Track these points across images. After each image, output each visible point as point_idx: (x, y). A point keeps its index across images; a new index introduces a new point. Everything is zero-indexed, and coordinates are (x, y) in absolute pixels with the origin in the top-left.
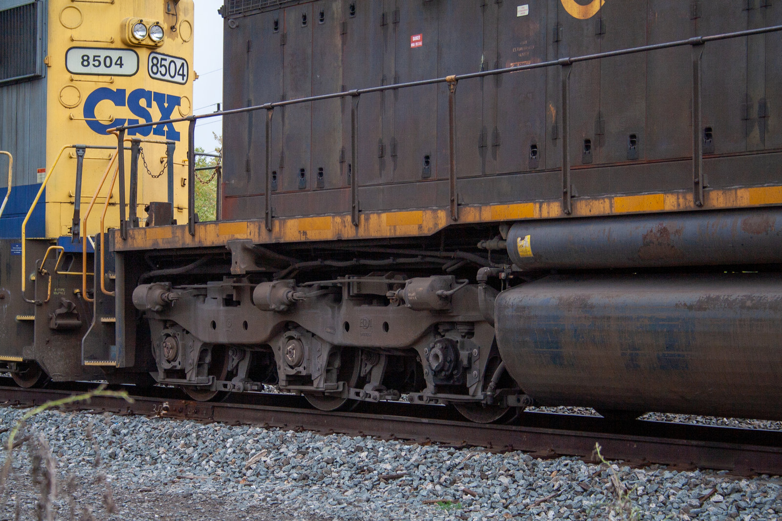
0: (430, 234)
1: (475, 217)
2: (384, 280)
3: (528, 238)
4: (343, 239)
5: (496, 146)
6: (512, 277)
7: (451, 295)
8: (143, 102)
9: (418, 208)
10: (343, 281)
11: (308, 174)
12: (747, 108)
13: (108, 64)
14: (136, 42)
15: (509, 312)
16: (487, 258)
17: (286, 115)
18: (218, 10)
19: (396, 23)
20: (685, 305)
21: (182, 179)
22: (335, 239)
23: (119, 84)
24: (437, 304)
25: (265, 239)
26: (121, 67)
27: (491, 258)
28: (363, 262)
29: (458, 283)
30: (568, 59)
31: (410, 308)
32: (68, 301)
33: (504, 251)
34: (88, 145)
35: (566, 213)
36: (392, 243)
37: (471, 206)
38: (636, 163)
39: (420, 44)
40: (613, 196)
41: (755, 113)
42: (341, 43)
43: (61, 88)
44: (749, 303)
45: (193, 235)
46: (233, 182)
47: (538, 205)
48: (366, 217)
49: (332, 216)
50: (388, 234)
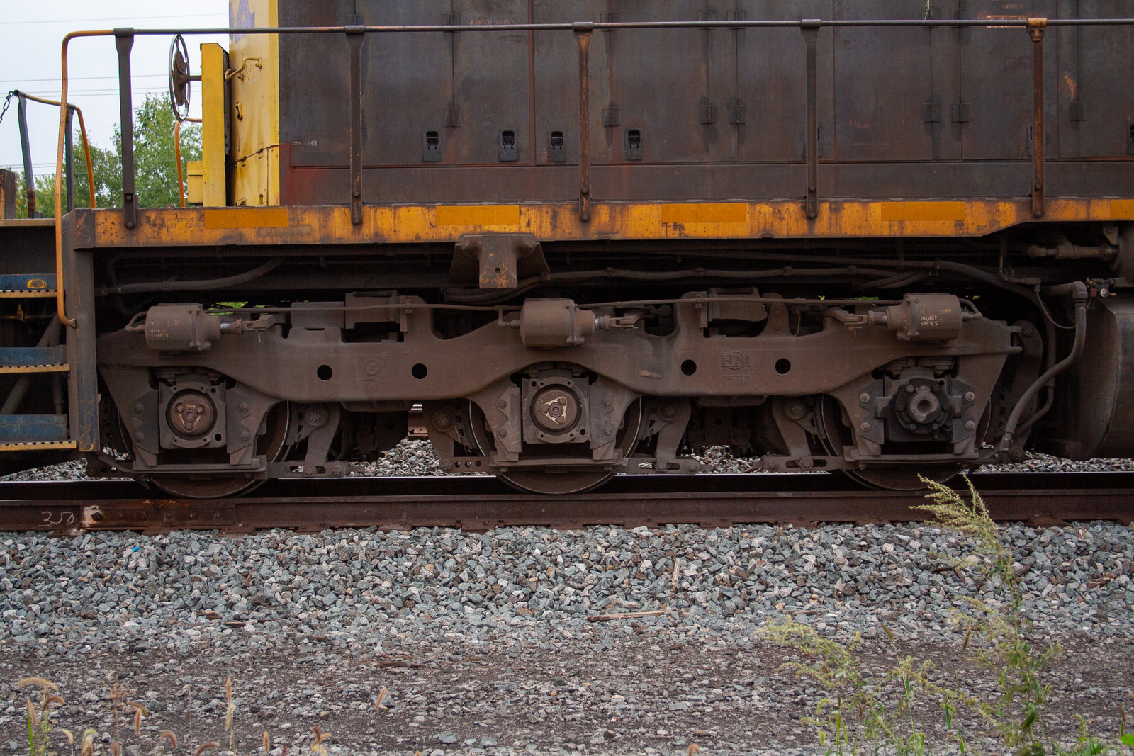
1: (1077, 213)
4: (776, 237)
5: (960, 122)
6: (1113, 294)
10: (702, 299)
11: (522, 140)
17: (463, 46)
22: (756, 237)
37: (1067, 199)
45: (358, 223)
46: (314, 143)
48: (833, 206)
49: (750, 203)
50: (886, 233)
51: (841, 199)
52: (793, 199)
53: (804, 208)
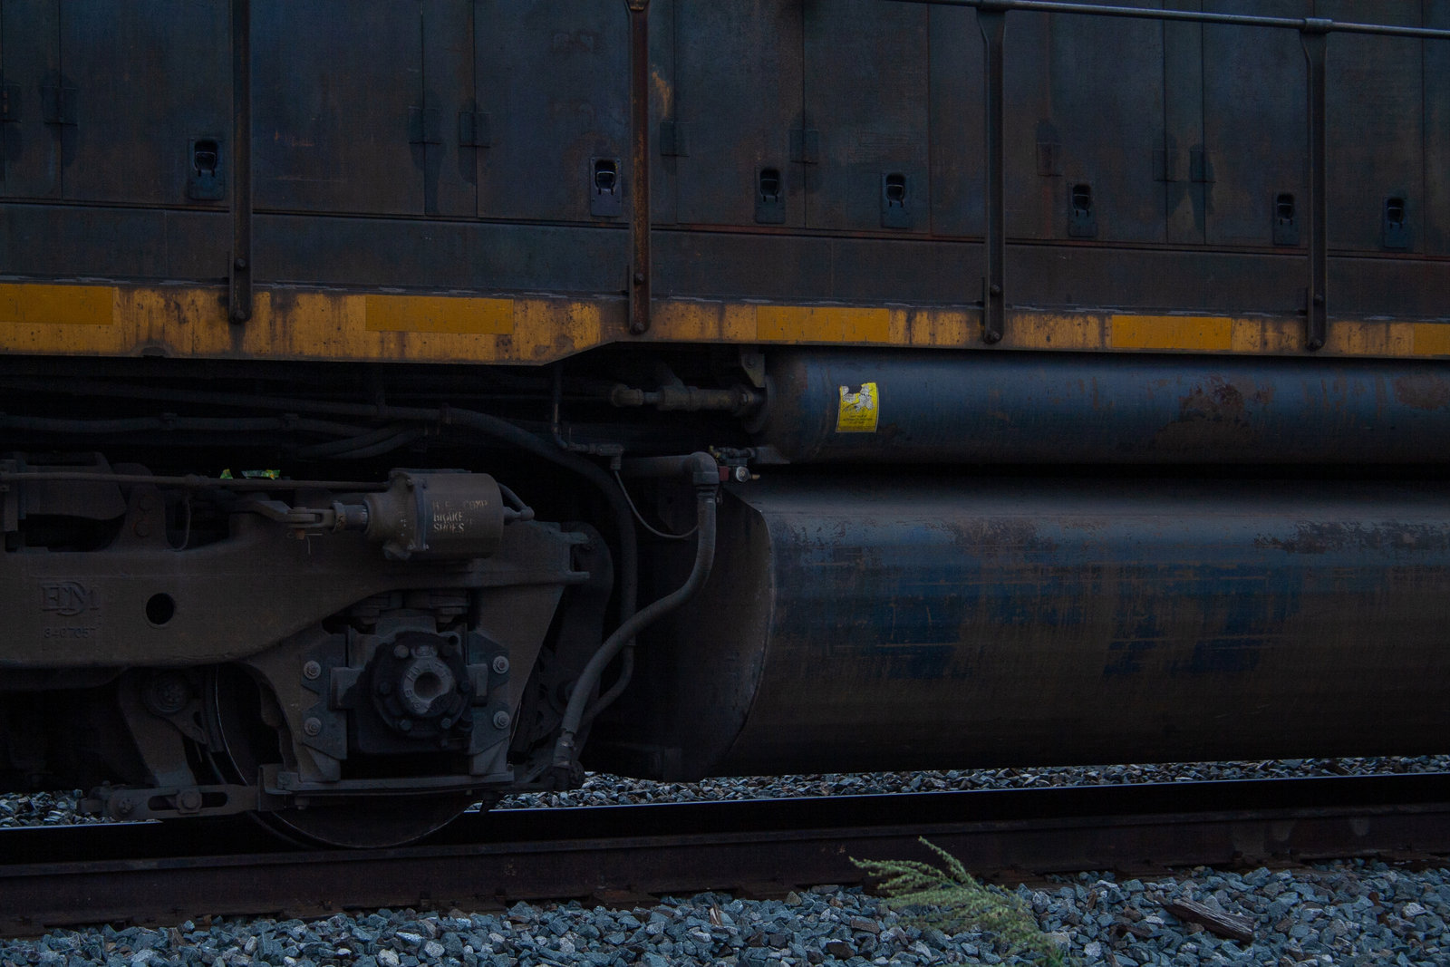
0: (540, 360)
3: (870, 389)
4: (170, 355)
5: (473, 146)
37: (687, 302)
47: (901, 316)
48: (278, 300)
49: (121, 287)
50: (374, 353)
51: (293, 287)
52: (204, 282)
53: (224, 301)
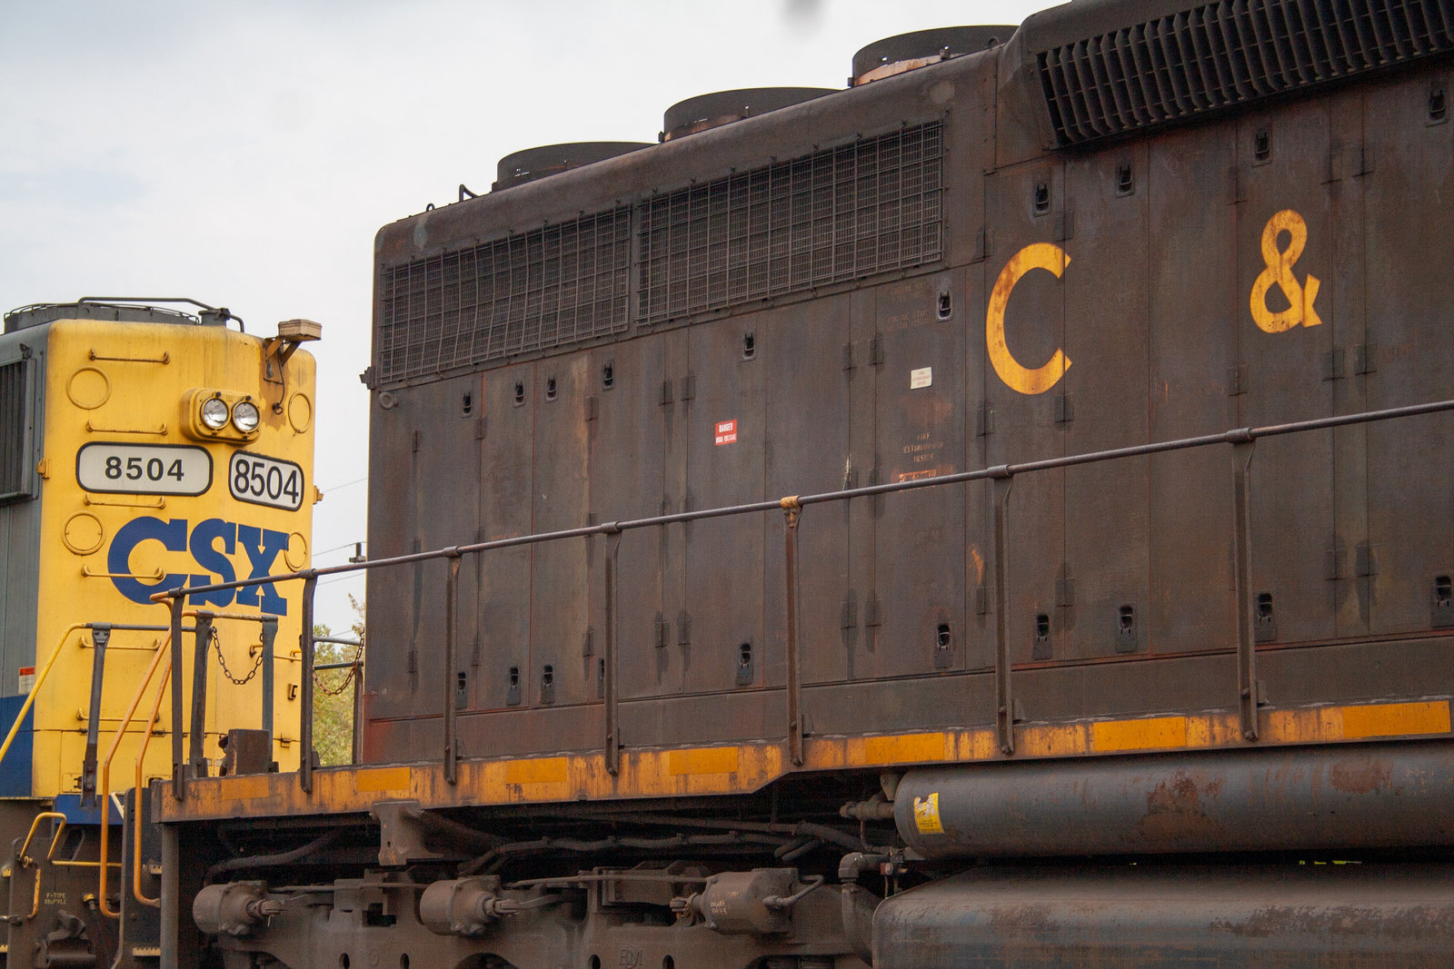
0: (751, 790)
1: (835, 758)
2: (665, 877)
3: (934, 798)
4: (589, 799)
5: (873, 626)
6: (904, 871)
7: (792, 905)
8: (218, 544)
9: (730, 742)
10: (588, 877)
11: (524, 678)
12: (1336, 559)
13: (155, 473)
14: (208, 433)
15: (898, 938)
16: (858, 836)
17: (485, 568)
18: (361, 376)
19: (688, 399)
20: (1228, 925)
21: (290, 685)
22: (574, 800)
23: (175, 510)
24: (764, 923)
25: (444, 799)
26: (179, 479)
27: (867, 836)
28: (627, 842)
29: (803, 882)
30: (1004, 466)
31: (713, 929)
32: (72, 916)
33: (889, 823)
34: (114, 623)
35: (1004, 752)
36: (681, 807)
37: (827, 739)
38: (1132, 658)
39: (733, 437)
40: (1091, 719)
41: (1350, 567)
42: (586, 433)
43: (67, 519)
44: (1347, 922)
45: (309, 792)
46: (385, 692)
47: (951, 737)
48: (632, 758)
49: (570, 756)
50: (674, 790)
51: (641, 748)
